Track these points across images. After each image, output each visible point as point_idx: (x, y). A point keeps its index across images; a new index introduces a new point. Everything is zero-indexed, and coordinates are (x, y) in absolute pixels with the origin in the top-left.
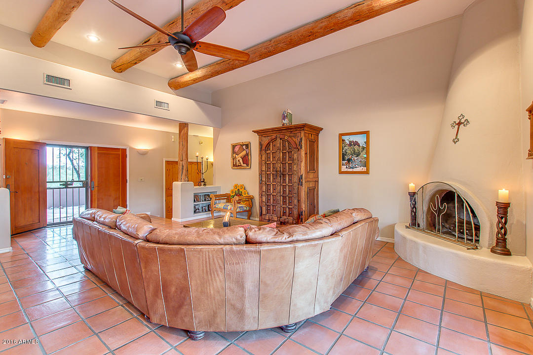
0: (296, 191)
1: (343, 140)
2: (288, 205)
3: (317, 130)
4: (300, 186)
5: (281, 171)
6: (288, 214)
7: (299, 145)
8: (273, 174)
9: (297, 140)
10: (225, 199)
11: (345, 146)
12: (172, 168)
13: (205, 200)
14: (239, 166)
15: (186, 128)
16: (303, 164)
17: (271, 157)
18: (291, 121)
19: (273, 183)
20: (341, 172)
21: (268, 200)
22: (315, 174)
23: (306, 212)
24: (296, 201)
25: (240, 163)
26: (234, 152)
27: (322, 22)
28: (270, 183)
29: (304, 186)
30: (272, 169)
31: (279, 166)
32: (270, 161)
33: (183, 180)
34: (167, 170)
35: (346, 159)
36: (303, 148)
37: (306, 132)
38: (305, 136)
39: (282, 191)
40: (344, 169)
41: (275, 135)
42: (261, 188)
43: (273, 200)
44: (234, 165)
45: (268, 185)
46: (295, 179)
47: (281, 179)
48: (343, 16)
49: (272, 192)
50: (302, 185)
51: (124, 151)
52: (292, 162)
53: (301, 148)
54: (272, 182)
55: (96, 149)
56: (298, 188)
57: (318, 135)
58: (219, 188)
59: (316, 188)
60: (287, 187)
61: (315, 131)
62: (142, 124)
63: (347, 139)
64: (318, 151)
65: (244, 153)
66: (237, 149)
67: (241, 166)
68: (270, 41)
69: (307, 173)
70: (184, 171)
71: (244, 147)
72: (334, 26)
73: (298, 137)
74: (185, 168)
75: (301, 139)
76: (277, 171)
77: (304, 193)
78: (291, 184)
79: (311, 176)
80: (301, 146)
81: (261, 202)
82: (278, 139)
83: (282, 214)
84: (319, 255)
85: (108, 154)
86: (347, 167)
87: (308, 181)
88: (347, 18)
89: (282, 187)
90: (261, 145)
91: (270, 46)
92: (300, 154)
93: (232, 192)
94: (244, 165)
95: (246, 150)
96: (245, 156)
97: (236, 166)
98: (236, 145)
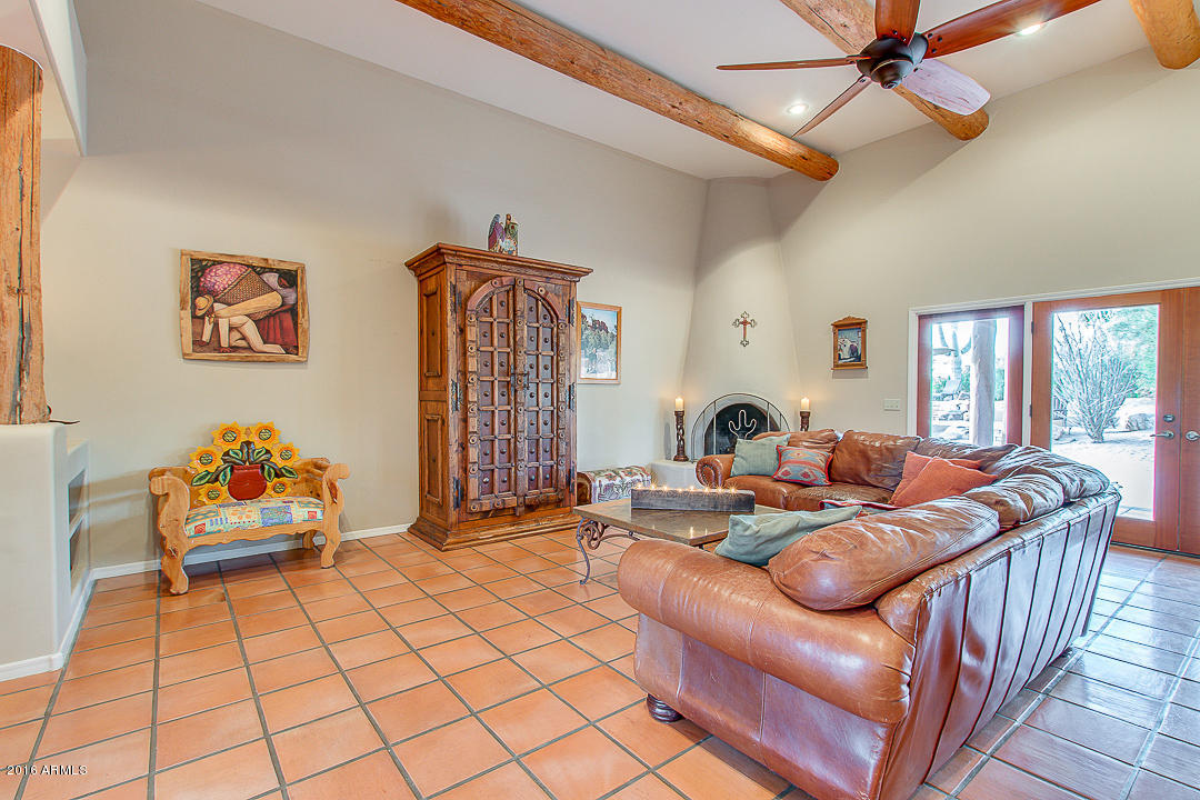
0: (564, 422)
2: (542, 459)
5: (524, 375)
7: (566, 316)
8: (500, 382)
9: (562, 302)
14: (234, 349)
16: (575, 360)
17: (496, 335)
21: (484, 457)
24: (564, 447)
25: (244, 338)
26: (198, 289)
28: (490, 408)
30: (496, 368)
32: (489, 344)
39: (526, 424)
42: (456, 422)
43: (501, 453)
44: (198, 343)
45: (482, 413)
46: (563, 394)
47: (525, 396)
49: (496, 431)
52: (552, 353)
53: (572, 322)
54: (496, 403)
60: (541, 414)
65: (271, 301)
66: (219, 278)
67: (250, 348)
71: (270, 277)
76: (514, 374)
78: (550, 408)
82: (521, 291)
83: (526, 486)
89: (526, 419)
93: (205, 458)
94: (269, 348)
95: (284, 292)
96: (273, 315)
97: (219, 349)
98: (215, 263)
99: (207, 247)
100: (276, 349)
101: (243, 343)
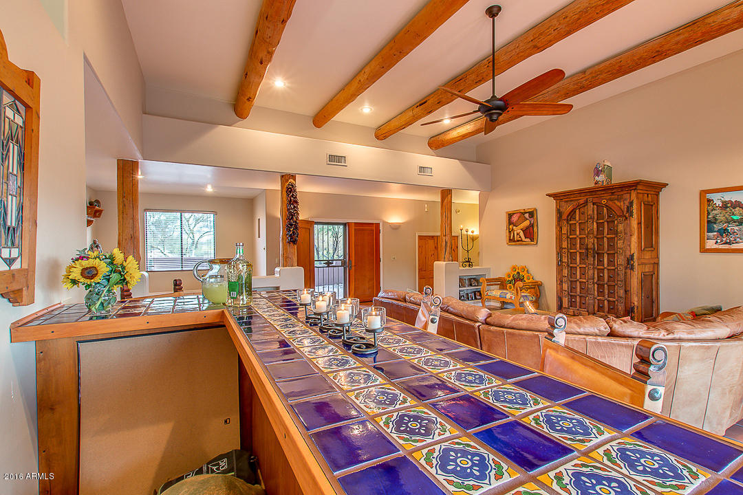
0: (622, 277)
1: (709, 201)
2: (606, 296)
3: (657, 188)
4: (628, 271)
5: (594, 249)
6: (606, 309)
7: (628, 211)
8: (580, 253)
9: (623, 205)
10: (498, 284)
11: (713, 210)
12: (426, 244)
13: (471, 285)
14: (518, 241)
15: (449, 196)
16: (634, 239)
17: (578, 229)
18: (609, 176)
19: (581, 266)
20: (704, 250)
21: (572, 289)
22: (654, 253)
23: (640, 309)
24: (622, 292)
25: (520, 237)
26: (510, 223)
27: (679, 35)
28: (575, 265)
29: (636, 270)
30: (578, 246)
31: (591, 242)
32: (576, 234)
33: (446, 259)
34: (419, 247)
35: (716, 230)
36: (635, 215)
37: (639, 191)
38: (637, 198)
39: (596, 276)
40: (710, 244)
41: (585, 198)
42: (559, 271)
43: (581, 288)
44: (510, 240)
45: (571, 267)
46: (621, 260)
47: (594, 260)
48: (721, 20)
49: (578, 277)
50: (632, 268)
51: (378, 225)
52: (614, 236)
53: (631, 215)
54: (578, 263)
55: (353, 224)
56: (625, 273)
57: (657, 195)
58: (489, 269)
59: (656, 273)
60: (606, 271)
61: (654, 190)
62: (395, 194)
63: (717, 199)
64: (658, 218)
65: (527, 223)
66: (515, 218)
67: (521, 240)
68: (584, 72)
69: (641, 250)
70: (448, 249)
71: (527, 215)
72: (701, 36)
73: (626, 199)
74: (448, 245)
75: (631, 203)
76: (587, 249)
77: (636, 280)
78: (613, 268)
79: (647, 255)
80: (632, 212)
81: (560, 291)
82: (590, 206)
83: (596, 309)
84: (712, 361)
85: (363, 230)
86: (717, 242)
87: (642, 264)
88: (729, 22)
89: (596, 273)
90: (559, 213)
91: (584, 79)
92: (630, 225)
93: (509, 275)
94: (526, 240)
95: (530, 219)
96: (527, 228)
97: (514, 241)
98: (514, 214)
99: (511, 209)
100: (528, 240)
101: (520, 239)
